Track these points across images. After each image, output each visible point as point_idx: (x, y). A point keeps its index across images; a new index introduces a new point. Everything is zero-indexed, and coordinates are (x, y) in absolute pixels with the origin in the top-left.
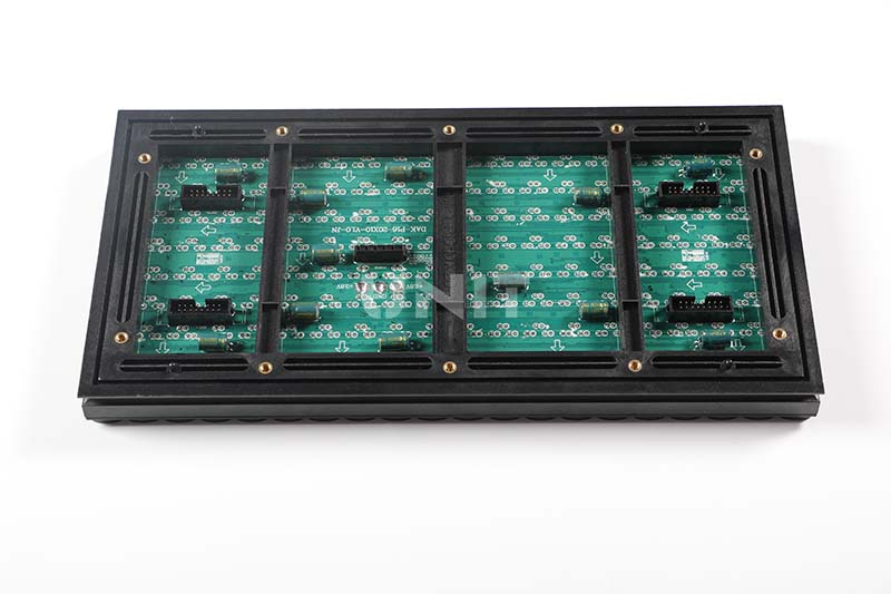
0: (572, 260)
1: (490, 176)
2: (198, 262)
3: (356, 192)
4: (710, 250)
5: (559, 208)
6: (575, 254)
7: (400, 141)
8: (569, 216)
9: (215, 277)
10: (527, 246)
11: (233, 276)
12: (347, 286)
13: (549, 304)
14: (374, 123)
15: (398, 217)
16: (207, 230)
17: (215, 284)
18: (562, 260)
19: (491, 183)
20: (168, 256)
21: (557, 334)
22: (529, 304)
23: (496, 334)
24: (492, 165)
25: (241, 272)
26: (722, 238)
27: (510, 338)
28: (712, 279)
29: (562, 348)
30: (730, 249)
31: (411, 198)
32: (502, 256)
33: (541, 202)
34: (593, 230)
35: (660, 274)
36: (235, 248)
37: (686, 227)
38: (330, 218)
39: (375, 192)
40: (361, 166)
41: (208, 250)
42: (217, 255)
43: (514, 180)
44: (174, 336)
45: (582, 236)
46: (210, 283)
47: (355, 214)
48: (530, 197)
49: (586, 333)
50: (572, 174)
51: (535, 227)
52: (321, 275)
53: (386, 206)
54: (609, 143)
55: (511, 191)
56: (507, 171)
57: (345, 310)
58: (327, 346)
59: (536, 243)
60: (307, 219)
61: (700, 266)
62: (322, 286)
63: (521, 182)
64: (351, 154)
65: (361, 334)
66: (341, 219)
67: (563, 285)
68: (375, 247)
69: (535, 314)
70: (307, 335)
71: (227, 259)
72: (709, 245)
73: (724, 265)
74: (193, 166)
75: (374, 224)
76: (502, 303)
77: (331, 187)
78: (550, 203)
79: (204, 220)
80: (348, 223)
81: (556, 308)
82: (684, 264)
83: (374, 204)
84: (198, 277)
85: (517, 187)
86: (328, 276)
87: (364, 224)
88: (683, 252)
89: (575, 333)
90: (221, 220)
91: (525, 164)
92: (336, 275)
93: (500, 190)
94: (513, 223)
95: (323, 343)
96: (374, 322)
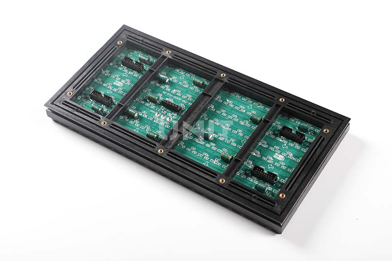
0: (234, 138)
1: (229, 98)
2: (114, 83)
3: (180, 83)
4: (286, 158)
5: (244, 119)
6: (237, 136)
7: (204, 72)
8: (245, 123)
9: (115, 90)
10: (222, 126)
11: (121, 92)
12: (153, 112)
13: (215, 149)
14: (200, 62)
15: (187, 98)
16: (125, 74)
17: (114, 92)
18: (231, 136)
19: (228, 100)
20: (107, 77)
21: (209, 159)
22: (208, 145)
23: (189, 150)
24: (233, 95)
25: (125, 92)
26: (294, 156)
27: (193, 154)
28: (279, 168)
29: (207, 165)
30: (294, 161)
31: (197, 93)
33: (239, 114)
34: (249, 132)
35: (261, 157)
36: (129, 84)
37: (284, 146)
38: (166, 88)
39: (187, 86)
40: (189, 75)
42: (121, 83)
43: (236, 103)
44: (89, 102)
45: (244, 132)
47: (175, 90)
48: (237, 111)
49: (219, 164)
50: (258, 110)
52: (148, 104)
53: (187, 92)
54: (275, 103)
55: (232, 106)
56: (236, 99)
57: (147, 119)
60: (158, 85)
61: (278, 161)
62: (146, 108)
63: (238, 105)
64: (188, 70)
65: (146, 129)
66: (169, 90)
67: (224, 145)
68: (172, 103)
69: (207, 150)
70: (129, 121)
71: (124, 86)
72: (288, 156)
73: (287, 165)
74: (136, 52)
75: (178, 96)
76: (199, 141)
77: (174, 79)
78: (243, 116)
79: (126, 71)
80: (170, 92)
81: (216, 151)
82: (273, 158)
83: (183, 90)
84: (110, 87)
85: (235, 105)
86: (150, 106)
87: (175, 95)
88: (276, 154)
89: (216, 162)
90: (130, 73)
91: (244, 99)
92: (153, 106)
93: (229, 104)
94: (224, 117)
95: (132, 126)
96: (153, 127)
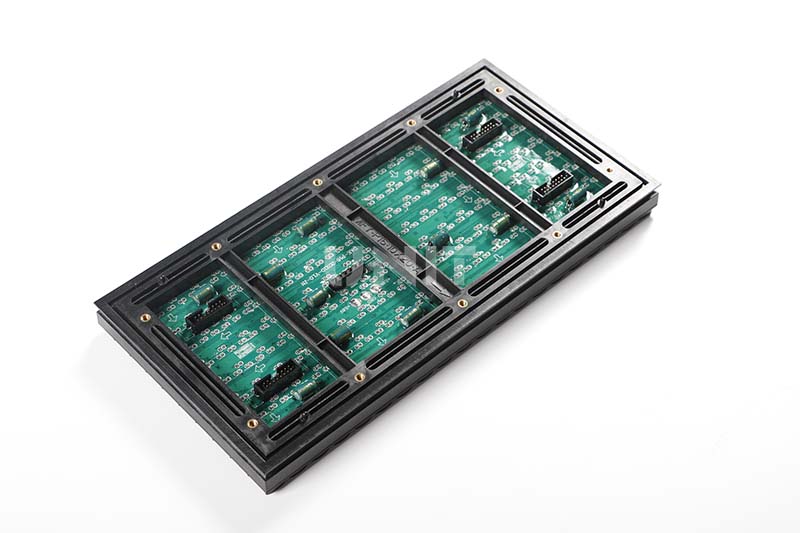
0: (457, 210)
1: (360, 196)
2: (240, 357)
3: (294, 254)
5: (419, 188)
6: (455, 205)
8: (429, 189)
9: (261, 357)
10: (424, 219)
11: (272, 349)
12: (346, 308)
13: (470, 240)
15: (333, 252)
16: (225, 336)
17: (265, 362)
18: (451, 213)
19: (366, 199)
21: (491, 252)
25: (274, 344)
27: (470, 271)
29: (502, 257)
31: (329, 237)
32: (416, 233)
33: (406, 191)
34: (450, 188)
36: (255, 333)
38: (293, 279)
39: (304, 248)
40: (278, 239)
41: (239, 346)
42: (247, 345)
43: (376, 190)
44: (274, 406)
45: (448, 194)
46: (261, 363)
47: (306, 267)
48: (396, 193)
49: (506, 241)
51: (416, 207)
52: (324, 312)
53: (319, 251)
54: (416, 133)
55: (383, 196)
56: (368, 187)
57: (360, 322)
58: (371, 348)
59: (426, 215)
60: (280, 289)
62: (331, 318)
63: (382, 188)
65: (384, 328)
66: (301, 275)
67: (467, 225)
70: (354, 350)
71: (256, 343)
74: (172, 307)
75: (323, 265)
76: (444, 257)
77: (274, 262)
78: (411, 188)
79: (216, 332)
80: (307, 275)
81: (476, 240)
82: (518, 172)
83: (310, 255)
84: (250, 365)
85: (383, 192)
86: (328, 310)
87: (317, 269)
88: (509, 167)
89: (500, 245)
90: (226, 325)
91: (374, 177)
92: (333, 307)
93: (375, 200)
94: (402, 212)
95: (365, 349)
96: (384, 316)
